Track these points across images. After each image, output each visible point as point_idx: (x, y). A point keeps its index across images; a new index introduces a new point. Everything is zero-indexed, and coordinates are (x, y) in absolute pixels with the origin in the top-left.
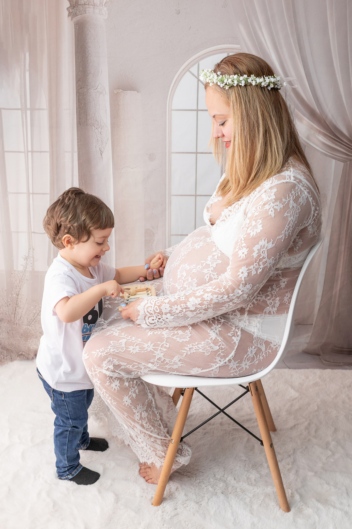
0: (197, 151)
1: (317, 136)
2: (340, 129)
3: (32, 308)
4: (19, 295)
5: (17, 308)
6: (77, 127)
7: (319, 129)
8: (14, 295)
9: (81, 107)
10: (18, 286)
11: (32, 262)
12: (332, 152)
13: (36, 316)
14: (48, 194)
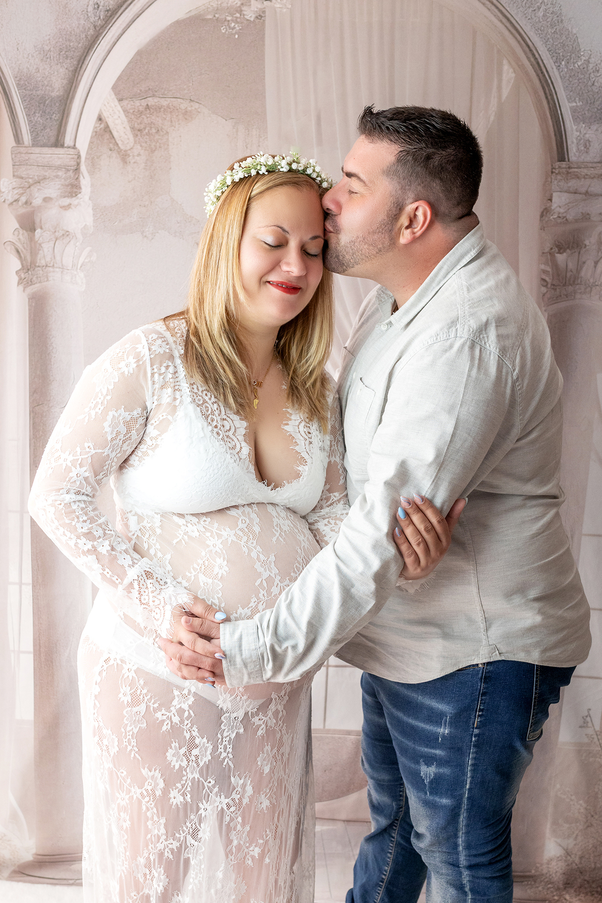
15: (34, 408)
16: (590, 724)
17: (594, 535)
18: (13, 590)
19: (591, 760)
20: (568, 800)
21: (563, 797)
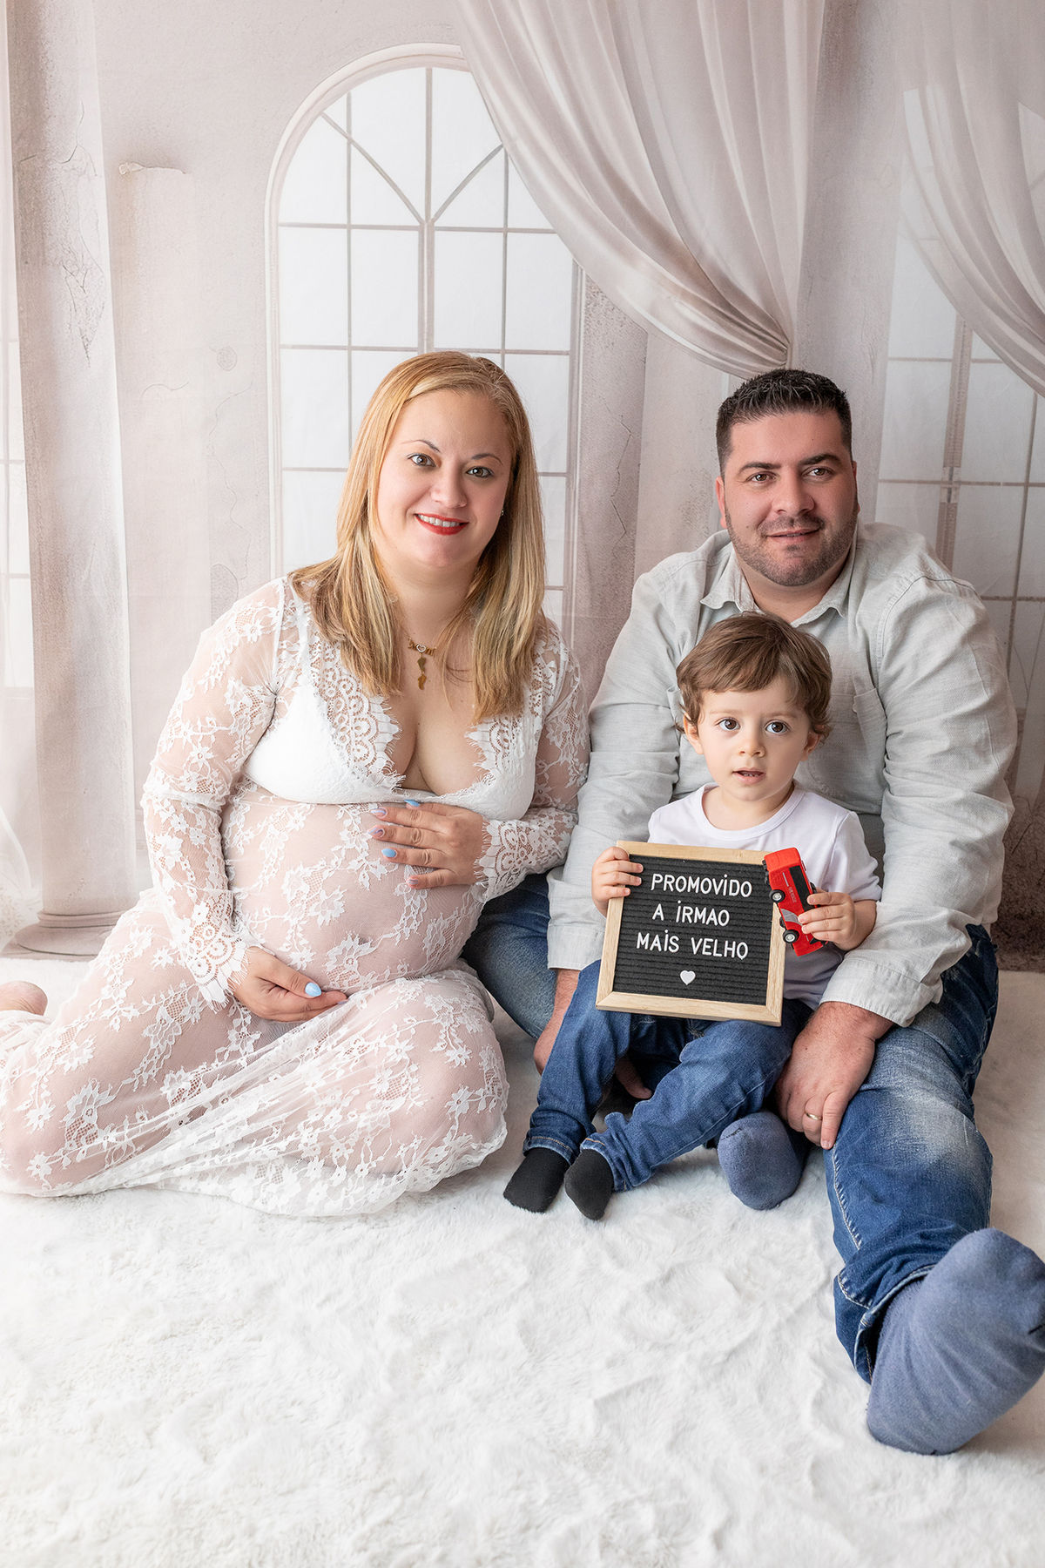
0: (350, 342)
1: (677, 304)
2: (738, 286)
6: (17, 269)
7: (682, 285)
9: (28, 212)
12: (720, 353)
15: (19, 163)
17: (907, 359)
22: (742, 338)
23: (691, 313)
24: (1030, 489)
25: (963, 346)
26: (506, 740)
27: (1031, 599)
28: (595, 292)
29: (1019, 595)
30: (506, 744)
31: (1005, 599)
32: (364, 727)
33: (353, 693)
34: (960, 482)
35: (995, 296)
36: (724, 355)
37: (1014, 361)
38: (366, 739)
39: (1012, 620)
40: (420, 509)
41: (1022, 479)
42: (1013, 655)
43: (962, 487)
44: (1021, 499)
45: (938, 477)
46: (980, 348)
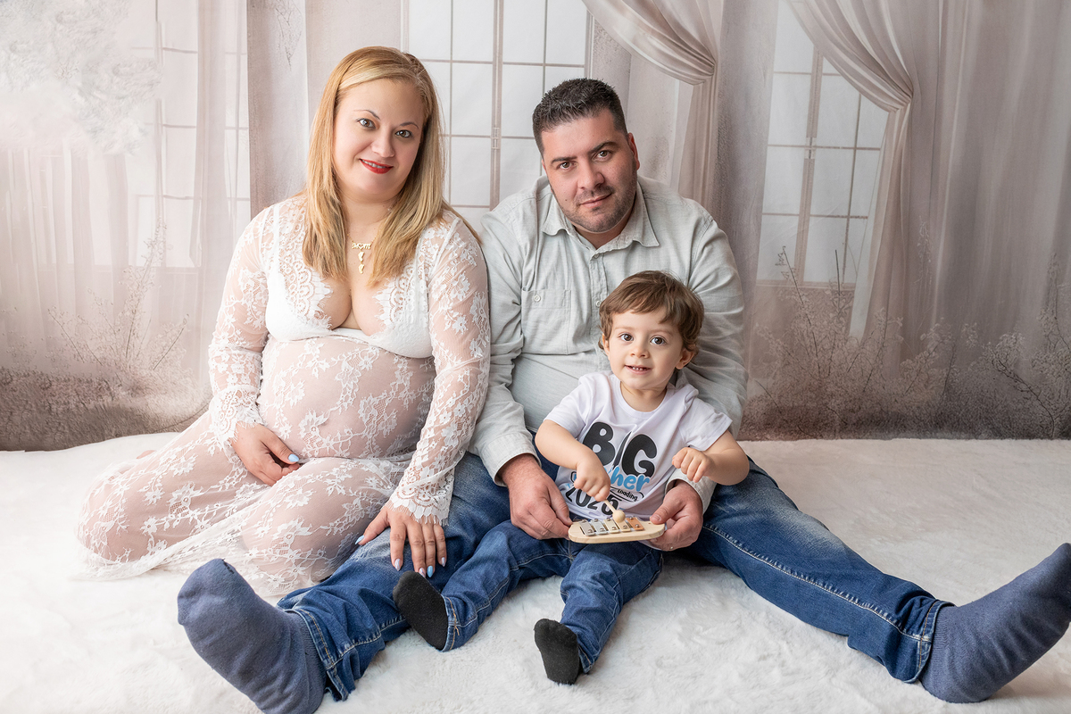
1: (648, 38)
2: (685, 27)
3: (160, 336)
4: (137, 313)
5: (132, 338)
6: (247, 10)
8: (128, 313)
10: (136, 296)
11: (161, 251)
13: (166, 351)
14: (194, 127)
16: (785, 262)
17: (785, 73)
18: (230, 135)
19: (787, 297)
20: (766, 339)
21: (762, 335)
22: (688, 59)
23: (657, 43)
24: (857, 151)
25: (817, 65)
26: (401, 299)
27: (858, 217)
28: (600, 30)
29: (851, 215)
30: (400, 302)
31: (843, 217)
32: (306, 290)
33: (302, 270)
34: (816, 147)
35: (836, 36)
36: (677, 69)
37: (847, 74)
38: (305, 299)
39: (847, 230)
40: (365, 156)
41: (852, 145)
42: (848, 249)
43: (817, 149)
44: (852, 157)
45: (803, 144)
46: (827, 67)
